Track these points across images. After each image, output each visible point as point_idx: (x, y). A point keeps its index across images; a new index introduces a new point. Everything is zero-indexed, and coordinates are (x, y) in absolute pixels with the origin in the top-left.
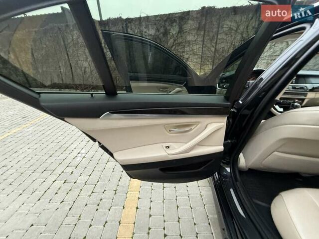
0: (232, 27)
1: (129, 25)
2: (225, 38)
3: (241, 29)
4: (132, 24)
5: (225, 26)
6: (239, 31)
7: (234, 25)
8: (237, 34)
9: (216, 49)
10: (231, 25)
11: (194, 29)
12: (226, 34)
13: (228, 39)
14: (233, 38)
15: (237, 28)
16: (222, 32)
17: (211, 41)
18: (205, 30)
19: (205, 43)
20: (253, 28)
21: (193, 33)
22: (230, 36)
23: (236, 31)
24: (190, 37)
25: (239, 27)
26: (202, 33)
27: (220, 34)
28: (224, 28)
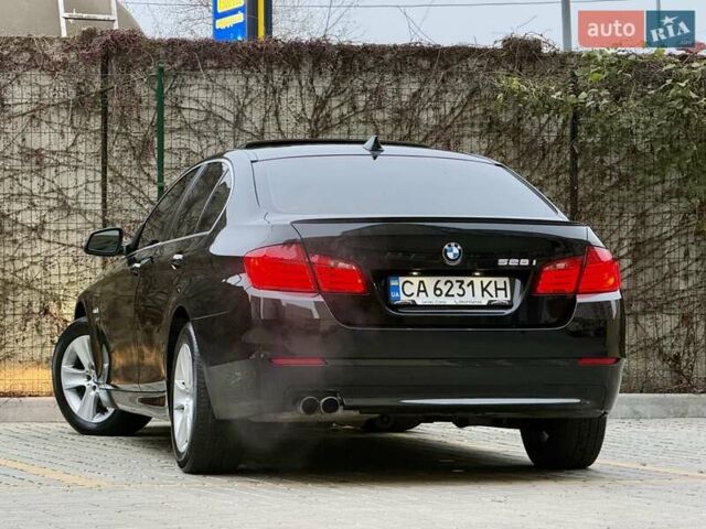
0: (219, 111)
2: (195, 147)
5: (186, 104)
6: (247, 126)
7: (223, 105)
9: (161, 189)
10: (210, 105)
11: (57, 106)
12: (198, 134)
15: (237, 117)
17: (138, 158)
18: (105, 115)
19: (112, 163)
20: (300, 119)
21: (54, 118)
22: (214, 141)
23: (237, 124)
24: (45, 138)
25: (247, 114)
26: (96, 123)
27: (171, 131)
28: (185, 113)
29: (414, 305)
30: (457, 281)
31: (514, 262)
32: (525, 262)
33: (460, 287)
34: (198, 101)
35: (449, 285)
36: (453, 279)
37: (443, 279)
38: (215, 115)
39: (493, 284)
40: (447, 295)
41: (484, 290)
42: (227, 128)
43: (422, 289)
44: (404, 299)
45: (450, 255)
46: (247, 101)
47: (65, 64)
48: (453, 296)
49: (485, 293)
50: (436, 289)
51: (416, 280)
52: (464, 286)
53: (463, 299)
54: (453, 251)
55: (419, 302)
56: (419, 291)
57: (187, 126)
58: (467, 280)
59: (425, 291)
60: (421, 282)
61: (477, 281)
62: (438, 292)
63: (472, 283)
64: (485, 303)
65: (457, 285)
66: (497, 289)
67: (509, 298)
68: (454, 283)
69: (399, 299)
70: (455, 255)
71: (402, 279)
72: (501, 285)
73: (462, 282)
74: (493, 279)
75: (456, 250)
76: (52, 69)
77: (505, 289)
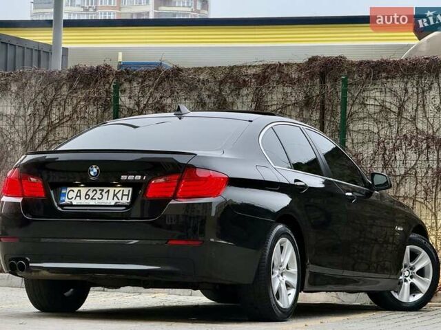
0: (388, 105)
1: (126, 85)
2: (376, 131)
3: (410, 110)
4: (135, 84)
6: (404, 115)
7: (391, 102)
8: (404, 121)
10: (383, 101)
11: (293, 105)
13: (382, 133)
14: (394, 130)
15: (399, 108)
16: (366, 115)
18: (323, 110)
22: (386, 125)
23: (400, 114)
25: (405, 107)
26: (316, 116)
27: (360, 119)
28: (368, 107)
29: (72, 205)
30: (100, 190)
31: (131, 177)
32: (138, 177)
33: (101, 194)
34: (376, 99)
35: (95, 192)
36: (98, 189)
37: (92, 189)
38: (386, 108)
39: (121, 192)
40: (92, 199)
41: (115, 195)
42: (394, 116)
43: (79, 195)
44: (67, 201)
45: (92, 173)
46: (406, 98)
47: (299, 80)
48: (95, 199)
49: (115, 197)
50: (86, 195)
51: (76, 189)
52: (103, 193)
53: (100, 201)
54: (94, 171)
55: (74, 203)
56: (77, 196)
57: (369, 116)
58: (106, 189)
59: (80, 196)
60: (79, 191)
61: (112, 190)
62: (87, 197)
63: (108, 191)
64: (113, 203)
65: (99, 192)
66: (123, 195)
67: (129, 201)
68: (98, 190)
69: (64, 201)
70: (94, 173)
71: (69, 189)
72: (126, 193)
73: (103, 190)
74: (122, 189)
75: (95, 170)
76: (292, 82)
77: (128, 195)
